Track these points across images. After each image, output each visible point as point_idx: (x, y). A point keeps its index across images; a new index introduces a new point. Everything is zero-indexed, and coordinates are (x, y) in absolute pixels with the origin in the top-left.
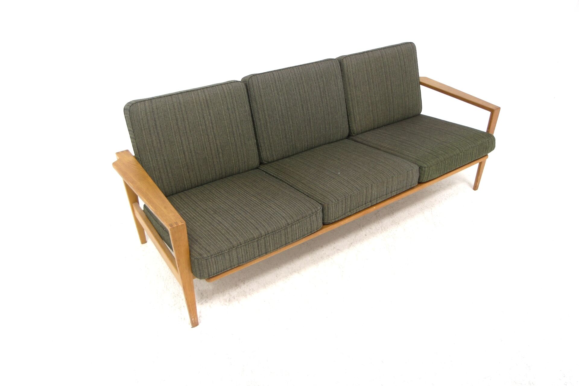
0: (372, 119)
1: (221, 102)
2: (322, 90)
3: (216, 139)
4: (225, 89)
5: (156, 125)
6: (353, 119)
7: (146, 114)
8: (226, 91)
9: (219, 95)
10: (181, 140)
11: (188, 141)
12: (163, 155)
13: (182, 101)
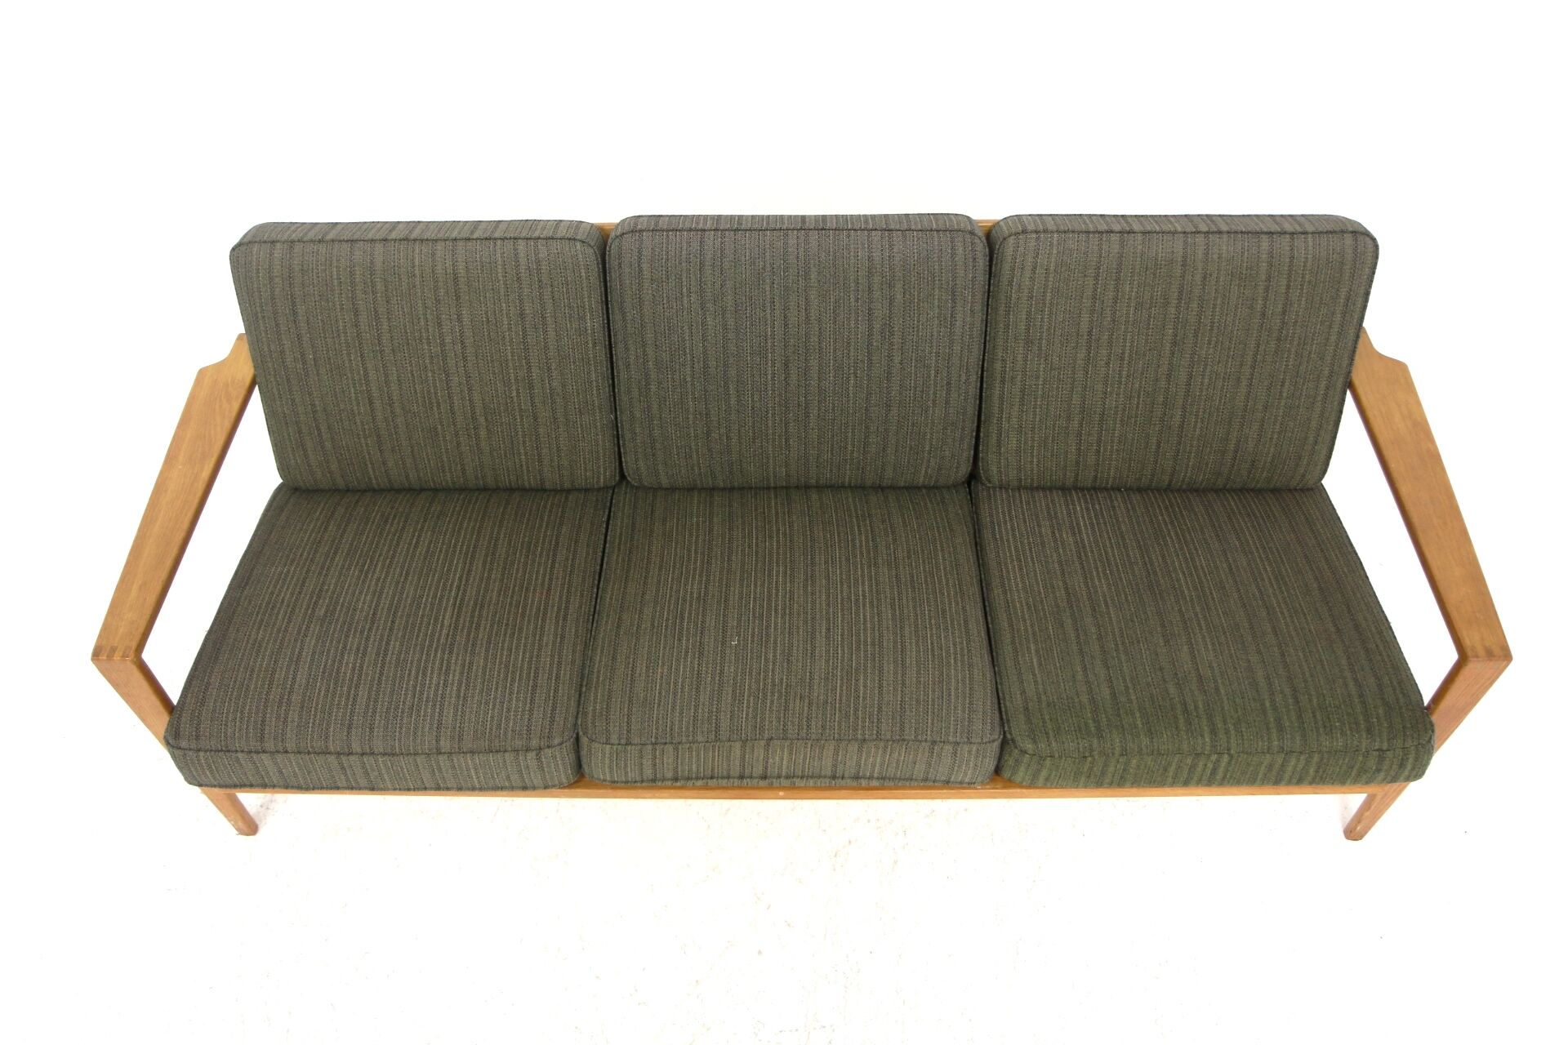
0: (1072, 457)
1: (502, 293)
2: (877, 326)
3: (470, 390)
4: (522, 255)
5: (295, 313)
6: (993, 440)
7: (271, 279)
8: (523, 261)
9: (500, 271)
10: (365, 370)
11: (386, 375)
12: (310, 394)
13: (379, 265)
